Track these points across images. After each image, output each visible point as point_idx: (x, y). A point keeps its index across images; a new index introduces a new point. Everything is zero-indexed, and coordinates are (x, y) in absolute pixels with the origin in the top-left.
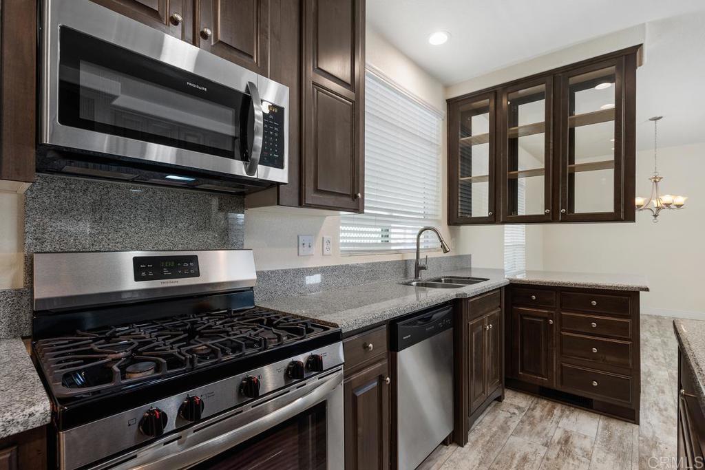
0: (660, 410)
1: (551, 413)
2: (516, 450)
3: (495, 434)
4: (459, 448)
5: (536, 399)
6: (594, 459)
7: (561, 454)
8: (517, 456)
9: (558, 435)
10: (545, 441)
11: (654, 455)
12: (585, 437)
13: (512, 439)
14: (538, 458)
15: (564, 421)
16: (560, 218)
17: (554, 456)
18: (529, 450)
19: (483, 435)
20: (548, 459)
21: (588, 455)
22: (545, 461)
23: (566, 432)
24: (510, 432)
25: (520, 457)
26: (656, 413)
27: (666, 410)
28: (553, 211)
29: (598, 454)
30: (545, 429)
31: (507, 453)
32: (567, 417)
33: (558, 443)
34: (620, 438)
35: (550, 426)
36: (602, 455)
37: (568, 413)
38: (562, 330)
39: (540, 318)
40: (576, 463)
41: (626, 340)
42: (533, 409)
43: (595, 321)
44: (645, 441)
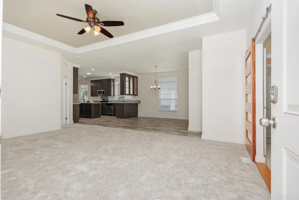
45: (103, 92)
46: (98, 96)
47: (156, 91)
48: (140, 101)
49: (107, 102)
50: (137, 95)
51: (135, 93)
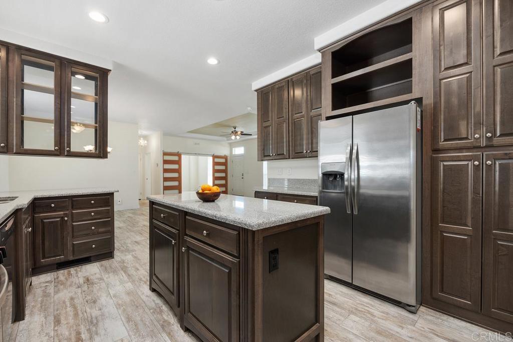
0: (118, 250)
1: (69, 274)
2: (63, 299)
3: (42, 302)
4: (21, 322)
5: (55, 273)
6: (105, 279)
7: (89, 286)
8: (66, 300)
9: (81, 281)
10: (77, 286)
11: (125, 265)
12: (95, 274)
13: (56, 297)
14: (79, 294)
15: (80, 274)
16: (66, 154)
17: (86, 289)
18: (71, 295)
19: (34, 307)
20: (84, 291)
21: (101, 279)
22: (83, 293)
23: (84, 277)
24: (52, 294)
25: (68, 300)
26: (117, 251)
27: (120, 249)
28: (60, 148)
29: (105, 276)
30: (73, 282)
31: (59, 303)
32: (80, 271)
33: (84, 283)
34: (110, 266)
35: (75, 280)
36: (107, 276)
37: (79, 269)
38: (73, 222)
39: (58, 218)
40: (99, 284)
41: (108, 218)
42: (58, 278)
43: (92, 212)
44: (120, 262)
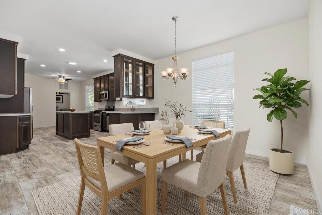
45: (106, 94)
46: (101, 101)
47: (175, 82)
48: (158, 108)
49: (113, 110)
50: (152, 98)
51: (150, 95)
